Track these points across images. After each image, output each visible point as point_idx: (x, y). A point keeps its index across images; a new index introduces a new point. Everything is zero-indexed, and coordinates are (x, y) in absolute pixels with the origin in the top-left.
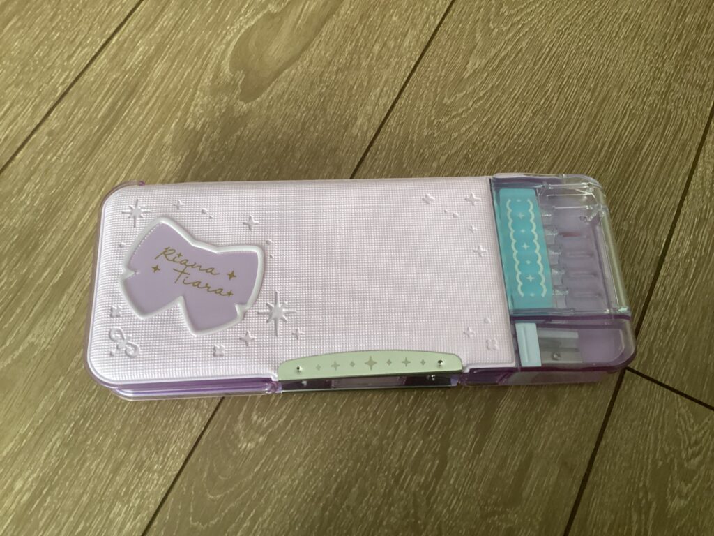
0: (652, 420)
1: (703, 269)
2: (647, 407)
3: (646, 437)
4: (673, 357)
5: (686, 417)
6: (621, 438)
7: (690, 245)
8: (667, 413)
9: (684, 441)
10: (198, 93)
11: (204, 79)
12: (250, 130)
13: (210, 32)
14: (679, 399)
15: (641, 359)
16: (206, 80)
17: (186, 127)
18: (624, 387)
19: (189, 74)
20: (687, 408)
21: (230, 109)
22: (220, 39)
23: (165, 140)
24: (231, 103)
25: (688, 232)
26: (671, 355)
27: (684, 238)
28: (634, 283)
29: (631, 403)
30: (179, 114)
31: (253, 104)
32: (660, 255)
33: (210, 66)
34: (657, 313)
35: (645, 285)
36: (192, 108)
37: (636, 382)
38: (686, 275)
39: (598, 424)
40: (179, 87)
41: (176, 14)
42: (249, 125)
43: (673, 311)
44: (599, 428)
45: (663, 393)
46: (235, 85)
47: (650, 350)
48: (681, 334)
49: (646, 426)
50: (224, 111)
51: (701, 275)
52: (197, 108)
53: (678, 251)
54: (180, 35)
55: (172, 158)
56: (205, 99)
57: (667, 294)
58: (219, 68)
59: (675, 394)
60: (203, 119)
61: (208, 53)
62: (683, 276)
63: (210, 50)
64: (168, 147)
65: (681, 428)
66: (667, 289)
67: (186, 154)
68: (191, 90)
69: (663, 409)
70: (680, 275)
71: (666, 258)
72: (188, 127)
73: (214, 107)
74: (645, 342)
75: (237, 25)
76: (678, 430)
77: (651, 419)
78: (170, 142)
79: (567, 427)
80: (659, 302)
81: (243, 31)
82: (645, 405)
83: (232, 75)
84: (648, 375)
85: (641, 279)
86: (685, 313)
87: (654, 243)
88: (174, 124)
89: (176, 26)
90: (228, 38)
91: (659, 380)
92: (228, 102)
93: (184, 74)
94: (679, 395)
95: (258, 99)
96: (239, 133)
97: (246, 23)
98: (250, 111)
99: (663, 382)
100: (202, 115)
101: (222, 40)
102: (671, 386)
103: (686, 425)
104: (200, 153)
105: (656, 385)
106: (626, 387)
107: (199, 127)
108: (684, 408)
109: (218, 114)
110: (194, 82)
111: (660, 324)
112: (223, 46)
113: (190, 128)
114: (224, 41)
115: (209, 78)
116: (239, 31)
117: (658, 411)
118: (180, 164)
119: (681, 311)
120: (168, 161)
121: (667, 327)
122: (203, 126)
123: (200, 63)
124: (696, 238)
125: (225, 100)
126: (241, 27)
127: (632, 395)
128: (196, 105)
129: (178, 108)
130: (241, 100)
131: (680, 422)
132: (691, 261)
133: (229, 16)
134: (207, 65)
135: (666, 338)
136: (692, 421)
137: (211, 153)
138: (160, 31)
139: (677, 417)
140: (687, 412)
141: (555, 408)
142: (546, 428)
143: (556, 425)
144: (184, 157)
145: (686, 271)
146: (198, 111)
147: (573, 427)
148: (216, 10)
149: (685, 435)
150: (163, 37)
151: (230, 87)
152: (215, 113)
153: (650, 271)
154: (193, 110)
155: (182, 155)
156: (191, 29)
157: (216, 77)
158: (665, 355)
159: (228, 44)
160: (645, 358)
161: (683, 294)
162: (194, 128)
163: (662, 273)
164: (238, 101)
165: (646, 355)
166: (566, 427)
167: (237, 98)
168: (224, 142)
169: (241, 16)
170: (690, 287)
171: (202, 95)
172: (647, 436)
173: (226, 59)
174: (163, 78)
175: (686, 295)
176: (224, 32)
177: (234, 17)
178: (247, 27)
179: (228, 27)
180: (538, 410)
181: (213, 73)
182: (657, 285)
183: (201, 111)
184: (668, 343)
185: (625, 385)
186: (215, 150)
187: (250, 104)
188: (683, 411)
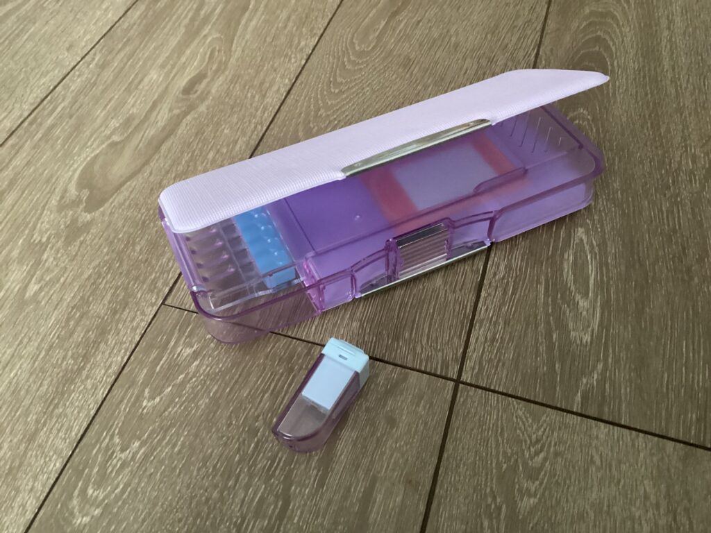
0: (491, 426)
1: (520, 285)
2: (484, 415)
3: (487, 444)
4: (503, 365)
5: (523, 417)
6: (463, 449)
7: (505, 268)
8: (505, 416)
9: (526, 441)
10: (45, 212)
11: (51, 202)
12: (92, 234)
13: (59, 164)
14: (515, 403)
15: (473, 372)
16: (53, 202)
17: (32, 241)
18: (460, 399)
19: (38, 199)
20: (524, 409)
21: (74, 221)
22: (68, 168)
23: (12, 254)
24: (76, 216)
25: (502, 257)
26: (501, 364)
27: (499, 264)
28: (458, 307)
29: (468, 413)
30: (27, 232)
31: (97, 213)
32: (479, 280)
33: (57, 190)
34: (482, 329)
35: (468, 308)
36: (39, 225)
37: (471, 393)
38: (505, 292)
39: (438, 438)
40: (28, 210)
41: (28, 155)
42: (92, 231)
43: (497, 325)
44: (440, 442)
45: (498, 400)
46: (80, 201)
47: (480, 363)
48: (508, 343)
49: (486, 432)
50: (69, 222)
51: (519, 290)
52: (43, 225)
53: (495, 274)
54: (31, 170)
55: (18, 268)
56: (52, 216)
57: (490, 312)
58: (65, 191)
59: (510, 399)
60: (49, 233)
61: (56, 180)
62: (503, 294)
63: (58, 178)
64: (14, 261)
65: (520, 429)
66: (489, 307)
67: (31, 264)
68: (39, 211)
69: (500, 414)
70: (499, 294)
71: (485, 281)
72: (34, 241)
73: (59, 221)
74: (474, 356)
75: (84, 155)
76: (518, 431)
77: (489, 425)
78: (17, 256)
79: (408, 447)
80: (482, 320)
81: (89, 159)
82: (482, 413)
83: (78, 194)
84: (481, 385)
85: (464, 302)
86: (509, 325)
87: (472, 271)
88: (21, 241)
89: (28, 164)
90: (76, 166)
91: (492, 388)
92: (73, 215)
93: (33, 200)
94: (514, 399)
95: (101, 209)
96: (82, 239)
97: (92, 152)
98: (93, 220)
99: (497, 389)
100: (47, 230)
101: (69, 168)
102: (505, 391)
103: (524, 425)
104: (44, 259)
105: (490, 393)
106: (462, 400)
107: (44, 240)
108: (521, 410)
109: (62, 226)
110: (42, 205)
111: (486, 338)
112: (70, 173)
113: (36, 242)
114: (72, 169)
115: (55, 199)
116: (85, 159)
117: (495, 417)
118: (25, 272)
119: (505, 323)
120: (14, 271)
121: (493, 340)
122: (49, 239)
123: (48, 189)
124: (510, 261)
125: (70, 215)
126: (87, 157)
127: (469, 406)
128: (42, 223)
129: (26, 227)
130: (85, 212)
131: (519, 424)
132: (508, 282)
133: (76, 149)
134: (54, 189)
135: (494, 350)
136: (530, 421)
137: (55, 259)
138: (13, 169)
139: (515, 419)
140: (524, 413)
141: (395, 430)
142: (388, 451)
143: (398, 445)
144: (29, 266)
145: (505, 290)
146: (45, 226)
147: (414, 445)
148: (64, 146)
149: (526, 435)
150: (16, 173)
151: (75, 203)
152: (60, 226)
153: (471, 295)
154: (40, 227)
155: (28, 265)
156: (42, 164)
157: (62, 197)
158: (495, 364)
159: (76, 170)
160: (476, 371)
161: (504, 309)
162: (40, 240)
163: (483, 294)
164: (83, 213)
165: (477, 367)
166: (406, 446)
167: (82, 211)
168: (68, 248)
169: (87, 148)
170: (510, 303)
171: (49, 213)
172: (488, 441)
173: (73, 182)
174: (13, 206)
175: (508, 310)
176: (72, 162)
177: (81, 149)
178: (93, 155)
179: (75, 158)
180: (379, 435)
181: (60, 195)
182: (480, 305)
183: (47, 226)
184: (497, 353)
185: (460, 397)
186: (59, 255)
187: (93, 214)
188: (520, 413)
